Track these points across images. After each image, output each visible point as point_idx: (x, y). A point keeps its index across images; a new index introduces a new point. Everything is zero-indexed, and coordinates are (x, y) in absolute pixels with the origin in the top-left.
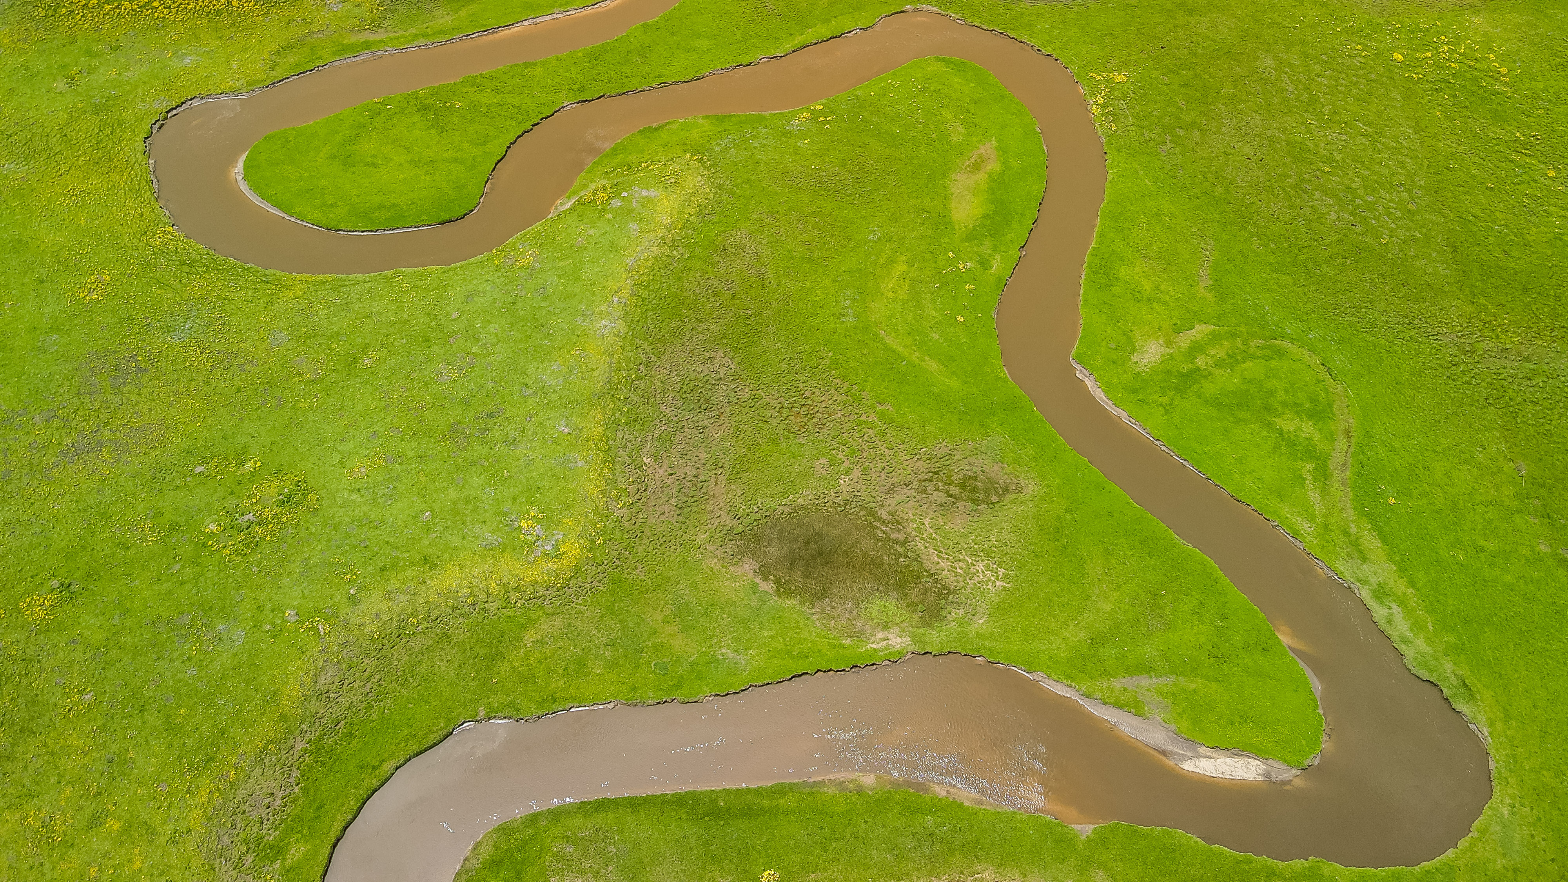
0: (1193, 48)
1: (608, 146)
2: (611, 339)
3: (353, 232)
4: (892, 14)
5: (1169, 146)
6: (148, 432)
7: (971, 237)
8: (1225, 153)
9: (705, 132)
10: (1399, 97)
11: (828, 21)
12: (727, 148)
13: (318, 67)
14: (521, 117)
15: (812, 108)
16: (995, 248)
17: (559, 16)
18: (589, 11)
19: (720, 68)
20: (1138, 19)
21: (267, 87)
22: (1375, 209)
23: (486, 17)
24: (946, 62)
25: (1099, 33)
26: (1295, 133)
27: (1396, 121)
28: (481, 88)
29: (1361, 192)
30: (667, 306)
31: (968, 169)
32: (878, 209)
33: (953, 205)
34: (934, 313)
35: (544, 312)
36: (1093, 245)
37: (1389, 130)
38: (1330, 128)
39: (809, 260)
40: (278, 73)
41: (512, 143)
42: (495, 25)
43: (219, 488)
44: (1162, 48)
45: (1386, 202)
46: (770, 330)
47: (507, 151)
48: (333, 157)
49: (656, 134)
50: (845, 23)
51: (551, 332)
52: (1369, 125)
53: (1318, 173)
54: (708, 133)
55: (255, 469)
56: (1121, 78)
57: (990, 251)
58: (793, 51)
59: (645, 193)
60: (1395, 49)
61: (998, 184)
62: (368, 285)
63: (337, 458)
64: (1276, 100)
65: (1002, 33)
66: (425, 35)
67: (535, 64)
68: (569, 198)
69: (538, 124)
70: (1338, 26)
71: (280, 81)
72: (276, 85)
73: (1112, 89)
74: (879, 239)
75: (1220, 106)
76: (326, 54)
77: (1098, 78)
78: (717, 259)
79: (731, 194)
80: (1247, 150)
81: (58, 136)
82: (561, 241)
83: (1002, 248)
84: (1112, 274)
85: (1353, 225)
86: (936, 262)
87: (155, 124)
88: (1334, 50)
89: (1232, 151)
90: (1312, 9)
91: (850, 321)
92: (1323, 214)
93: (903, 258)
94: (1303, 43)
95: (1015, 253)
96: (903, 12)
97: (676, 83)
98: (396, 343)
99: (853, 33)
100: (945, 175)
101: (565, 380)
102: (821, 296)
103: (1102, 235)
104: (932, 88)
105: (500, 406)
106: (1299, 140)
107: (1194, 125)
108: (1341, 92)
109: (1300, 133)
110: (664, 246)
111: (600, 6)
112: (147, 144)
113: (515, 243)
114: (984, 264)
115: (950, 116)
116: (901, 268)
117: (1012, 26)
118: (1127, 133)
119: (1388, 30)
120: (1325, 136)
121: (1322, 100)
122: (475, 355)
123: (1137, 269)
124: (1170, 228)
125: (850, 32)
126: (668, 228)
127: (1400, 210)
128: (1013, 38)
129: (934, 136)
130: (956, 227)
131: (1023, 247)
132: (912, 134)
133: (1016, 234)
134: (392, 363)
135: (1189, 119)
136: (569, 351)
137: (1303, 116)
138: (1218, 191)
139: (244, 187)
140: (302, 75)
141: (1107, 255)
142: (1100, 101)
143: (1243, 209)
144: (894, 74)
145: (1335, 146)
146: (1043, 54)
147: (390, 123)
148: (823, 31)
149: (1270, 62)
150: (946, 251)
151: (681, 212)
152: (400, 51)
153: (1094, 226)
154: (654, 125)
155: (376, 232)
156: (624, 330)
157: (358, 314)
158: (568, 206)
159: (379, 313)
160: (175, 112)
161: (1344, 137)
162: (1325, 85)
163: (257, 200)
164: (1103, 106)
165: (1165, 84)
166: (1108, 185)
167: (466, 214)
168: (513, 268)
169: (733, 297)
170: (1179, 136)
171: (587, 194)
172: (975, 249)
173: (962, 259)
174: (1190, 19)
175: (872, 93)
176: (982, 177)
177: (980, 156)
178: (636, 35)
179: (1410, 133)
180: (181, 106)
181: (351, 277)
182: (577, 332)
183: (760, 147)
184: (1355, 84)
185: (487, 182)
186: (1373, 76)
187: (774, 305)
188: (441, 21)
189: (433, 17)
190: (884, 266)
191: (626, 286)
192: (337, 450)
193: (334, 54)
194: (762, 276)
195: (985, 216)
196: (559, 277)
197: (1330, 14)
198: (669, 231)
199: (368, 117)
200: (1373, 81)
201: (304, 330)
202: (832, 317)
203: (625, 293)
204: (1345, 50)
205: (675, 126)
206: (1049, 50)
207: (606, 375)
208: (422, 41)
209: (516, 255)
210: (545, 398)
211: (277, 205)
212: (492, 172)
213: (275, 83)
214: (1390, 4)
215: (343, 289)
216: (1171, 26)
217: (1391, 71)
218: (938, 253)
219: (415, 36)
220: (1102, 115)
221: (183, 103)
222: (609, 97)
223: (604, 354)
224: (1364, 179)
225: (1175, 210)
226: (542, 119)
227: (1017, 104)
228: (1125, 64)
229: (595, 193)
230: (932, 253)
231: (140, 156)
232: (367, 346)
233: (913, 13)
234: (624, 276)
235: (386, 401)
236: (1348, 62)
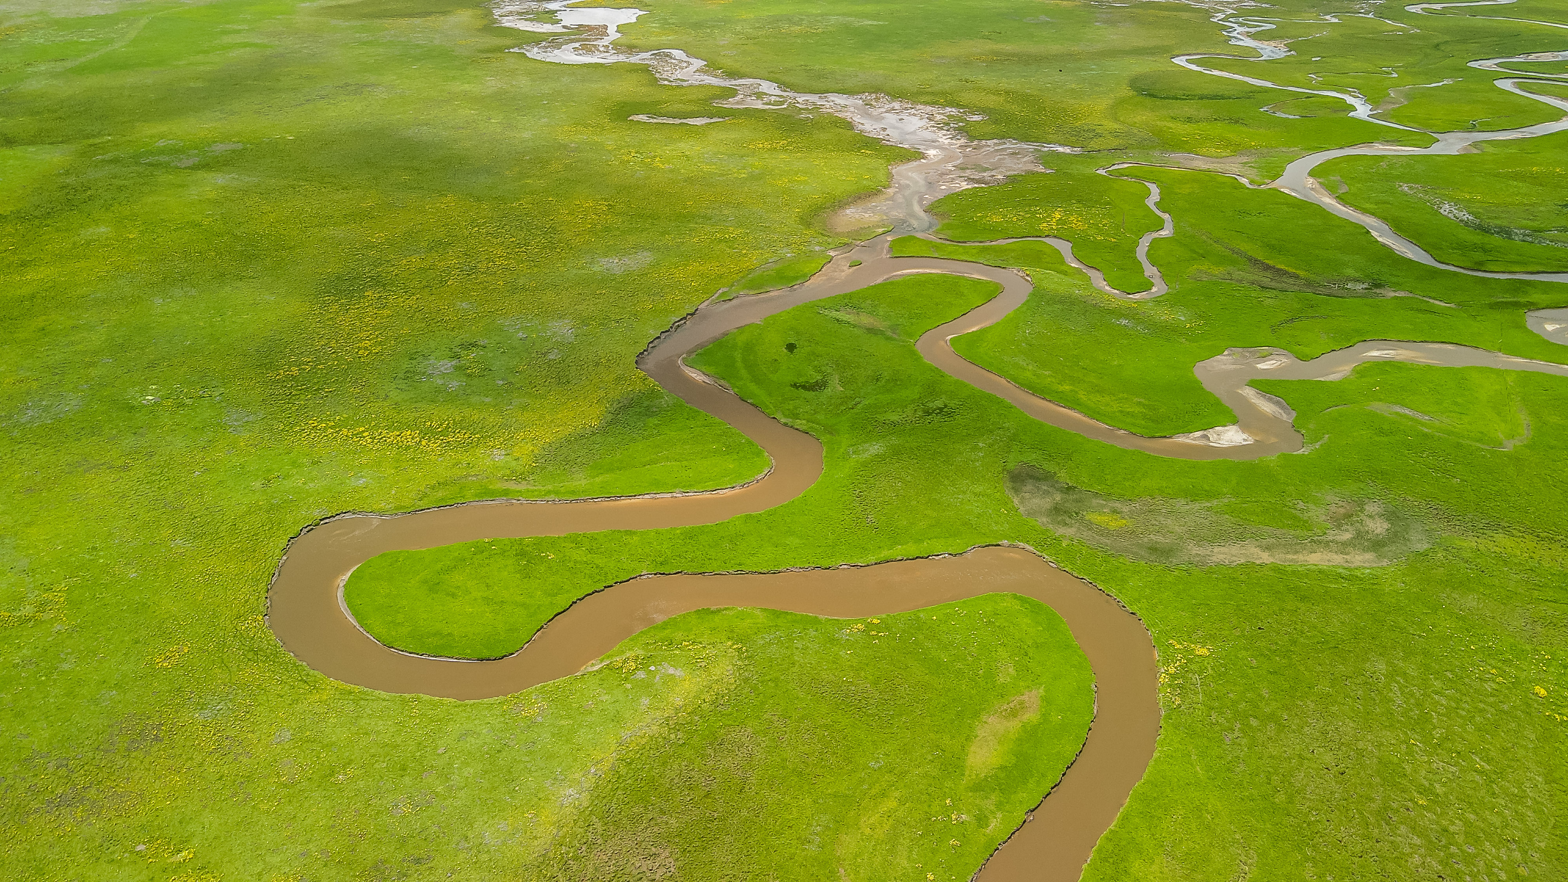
0: (1295, 636)
1: (660, 618)
2: (568, 811)
3: (403, 651)
4: (986, 546)
5: (1236, 734)
6: (126, 799)
7: (978, 787)
8: (1300, 756)
9: (757, 624)
10: (1533, 737)
11: (921, 541)
12: (770, 643)
13: (458, 504)
14: (599, 577)
15: (869, 621)
16: (999, 806)
17: (678, 495)
18: (707, 495)
19: (798, 566)
20: (1242, 595)
21: (409, 513)
22: (1474, 865)
23: (616, 486)
24: (1023, 601)
25: (1194, 602)
26: (1392, 751)
27: (1524, 764)
28: (578, 544)
29: (1460, 839)
30: (639, 789)
31: (1004, 714)
32: (893, 735)
33: (973, 749)
34: (904, 863)
35: (522, 766)
36: (1111, 827)
37: (1513, 772)
38: (1437, 755)
39: (800, 774)
40: (422, 504)
41: (579, 599)
42: (619, 494)
43: (145, 872)
44: (1259, 628)
45: (1490, 858)
46: (728, 839)
47: (571, 605)
48: (425, 582)
49: (711, 616)
50: (937, 546)
51: (517, 789)
52: (1488, 762)
53: (1410, 804)
54: (759, 625)
55: (184, 861)
56: (1204, 651)
57: (993, 808)
58: (876, 564)
59: (671, 671)
60: (1540, 681)
61: (1031, 735)
62: (385, 703)
63: (260, 867)
64: (1378, 710)
65: (1091, 583)
66: (557, 493)
67: (635, 533)
68: (602, 661)
69: (612, 586)
70: (1473, 643)
71: (422, 510)
72: (417, 513)
73: (1189, 661)
74: (880, 768)
75: (1309, 702)
76: (469, 495)
77: (1178, 646)
78: (710, 751)
79: (754, 689)
80: (1328, 758)
81: (230, 524)
82: (573, 701)
83: (1007, 807)
84: (1121, 866)
85: (1440, 877)
86: (930, 806)
87: (306, 527)
88: (1463, 668)
89: (1310, 756)
90: (1446, 620)
91: (812, 850)
92: (1404, 854)
93: (897, 794)
94: (1426, 653)
95: (1019, 815)
96: (999, 545)
97: (753, 573)
98: (376, 766)
99: (940, 557)
100: (976, 715)
101: (504, 843)
102: (795, 814)
103: (1125, 818)
104: (997, 624)
105: (431, 853)
106: (1395, 760)
107: (1271, 717)
108: (1462, 717)
109: (1398, 752)
110: (665, 727)
111: (718, 493)
112: (290, 543)
113: (531, 692)
114: (982, 820)
115: (1005, 655)
116: (892, 804)
117: (1103, 578)
118: (1192, 710)
119: (1535, 659)
120: (1429, 763)
121: (1434, 721)
122: (437, 794)
123: (1155, 867)
124: (1208, 827)
125: (938, 555)
126: (677, 710)
127: (1506, 872)
128: (1101, 590)
129: (981, 672)
130: (967, 773)
131: (1032, 811)
132: (959, 665)
133: (1028, 796)
134: (361, 784)
135: (1268, 710)
136: (523, 813)
137: (1406, 733)
138: (1281, 798)
139: (340, 594)
140: (442, 508)
141: (1124, 843)
142: (1172, 670)
143: (1305, 825)
144: (964, 602)
145: (1438, 777)
146: (1127, 611)
147: (487, 561)
148: (912, 549)
149: (1382, 666)
150: (945, 796)
151: (697, 697)
152: (530, 502)
153: (1122, 805)
154: (713, 608)
155: (421, 655)
156: (586, 804)
157: (360, 729)
158: (596, 668)
159: (378, 733)
160: (327, 521)
161: (1454, 769)
162: (1442, 705)
163: (344, 607)
164: (1173, 677)
165: (1252, 668)
166: (1151, 763)
167: (505, 656)
168: (516, 716)
169: (707, 796)
170: (1251, 727)
171: (618, 660)
172: (977, 802)
173: (959, 810)
174: (1300, 605)
175: (935, 618)
176: (1014, 726)
177: (1021, 703)
178: (737, 523)
179: (1538, 781)
180: (334, 517)
181: (377, 692)
182: (541, 795)
183: (802, 649)
184: (1481, 711)
185: (538, 630)
186: (1506, 707)
187: (744, 813)
188: (577, 483)
189: (572, 479)
190: (874, 798)
191: (609, 757)
192: (264, 860)
193: (476, 496)
194: (745, 780)
195: (1003, 768)
196: (553, 735)
197: (1467, 629)
198: (677, 713)
199: (472, 553)
200: (1505, 713)
201: (308, 733)
202: (796, 841)
203: (606, 766)
204: (1477, 671)
205: (731, 613)
206: (1135, 609)
207: (545, 847)
208: (552, 497)
209: (526, 705)
210: (476, 856)
211: (356, 614)
212: (549, 622)
213: (416, 511)
214: (1544, 632)
215: (362, 702)
216: (1276, 608)
217: (1529, 706)
218: (936, 797)
219: (549, 492)
220: (1170, 686)
221: (337, 515)
222: (685, 574)
223: (554, 823)
224: (1467, 823)
225: (1221, 808)
226: (616, 583)
227: (1080, 657)
228: (1213, 637)
229: (625, 662)
230: (929, 795)
231: (277, 551)
232: (350, 762)
233: (1010, 548)
234: (613, 749)
235: (335, 821)
236: (1477, 684)
